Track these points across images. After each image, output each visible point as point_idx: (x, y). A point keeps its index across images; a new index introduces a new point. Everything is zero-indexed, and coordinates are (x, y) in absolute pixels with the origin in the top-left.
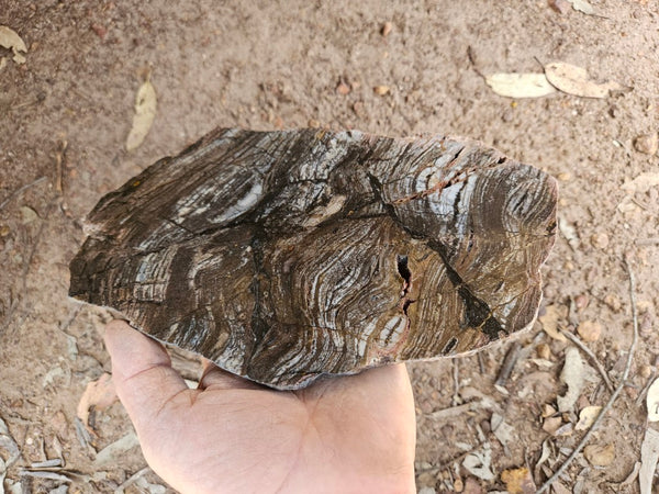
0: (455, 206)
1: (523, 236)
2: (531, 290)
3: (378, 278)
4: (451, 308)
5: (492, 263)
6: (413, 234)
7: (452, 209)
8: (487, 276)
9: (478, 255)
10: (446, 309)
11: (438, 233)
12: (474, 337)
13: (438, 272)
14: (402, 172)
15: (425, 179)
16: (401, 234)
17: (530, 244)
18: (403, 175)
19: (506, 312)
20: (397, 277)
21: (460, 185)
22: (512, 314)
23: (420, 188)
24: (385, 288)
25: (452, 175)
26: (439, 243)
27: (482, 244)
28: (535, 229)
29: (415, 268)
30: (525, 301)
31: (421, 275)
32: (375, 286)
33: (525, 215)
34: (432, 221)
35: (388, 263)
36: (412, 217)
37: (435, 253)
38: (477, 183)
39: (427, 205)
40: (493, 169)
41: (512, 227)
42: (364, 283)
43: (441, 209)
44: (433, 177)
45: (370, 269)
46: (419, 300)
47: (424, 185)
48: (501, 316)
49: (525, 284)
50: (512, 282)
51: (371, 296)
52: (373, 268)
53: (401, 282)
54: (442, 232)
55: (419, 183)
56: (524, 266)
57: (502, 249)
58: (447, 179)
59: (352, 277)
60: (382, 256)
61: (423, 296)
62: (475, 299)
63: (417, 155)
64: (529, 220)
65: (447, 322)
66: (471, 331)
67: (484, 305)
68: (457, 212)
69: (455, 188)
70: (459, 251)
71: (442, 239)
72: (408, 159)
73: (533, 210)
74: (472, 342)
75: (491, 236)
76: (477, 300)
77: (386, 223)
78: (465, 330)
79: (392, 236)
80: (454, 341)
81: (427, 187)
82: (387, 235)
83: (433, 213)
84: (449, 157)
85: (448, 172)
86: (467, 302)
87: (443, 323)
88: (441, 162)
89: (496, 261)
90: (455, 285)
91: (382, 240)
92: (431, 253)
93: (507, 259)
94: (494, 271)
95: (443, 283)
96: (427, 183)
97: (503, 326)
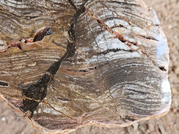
0: (109, 51)
1: (112, 102)
2: (73, 121)
3: (25, 21)
4: (29, 74)
5: (79, 89)
6: (71, 31)
7: (105, 49)
8: (67, 89)
9: (79, 78)
10: (27, 71)
11: (81, 46)
12: (16, 96)
13: (53, 57)
14: (114, 7)
15: (118, 24)
16: (66, 23)
17: (108, 109)
18: (113, 9)
19: (47, 111)
20: (33, 32)
21: (127, 48)
22: (47, 115)
23: (109, 24)
24: (20, 27)
25: (132, 40)
26: (75, 50)
27: (90, 78)
28: (122, 108)
29: (47, 41)
30: (63, 120)
31: (43, 47)
32: (18, 20)
33: (129, 98)
34: (88, 40)
35: (40, 23)
36: (84, 26)
37: (66, 50)
38: (135, 58)
39: (99, 33)
40: (152, 65)
41: (114, 92)
42: (16, 13)
43: (102, 42)
44: (122, 29)
45: (29, 13)
46: (24, 52)
47: (113, 25)
48: (42, 108)
49: (76, 115)
50: (72, 106)
51: (9, 21)
52: (31, 15)
53: (31, 36)
54: (84, 49)
55: (112, 21)
56: (89, 111)
57: (94, 91)
58: (126, 38)
59: (17, 4)
60: (44, 17)
61: (28, 53)
62: (45, 87)
63: (133, 12)
64: (127, 102)
65: (18, 75)
66: (20, 93)
67: (44, 95)
68: (104, 53)
69: (122, 46)
70: (76, 64)
71: (79, 51)
72: (128, 8)
73: (136, 102)
74: (12, 96)
75: (99, 81)
76: (45, 88)
77: (70, 12)
78: (18, 89)
79: (62, 18)
80: (6, 84)
81: (113, 27)
82: (61, 15)
83: (95, 38)
84: (144, 34)
85: (133, 37)
86: (41, 83)
87: (15, 73)
88: (137, 30)
89: (82, 91)
90: (48, 71)
91: (55, 13)
92: (64, 47)
93: (88, 97)
94: (73, 92)
95: (45, 62)
96: (116, 26)
97: (35, 112)
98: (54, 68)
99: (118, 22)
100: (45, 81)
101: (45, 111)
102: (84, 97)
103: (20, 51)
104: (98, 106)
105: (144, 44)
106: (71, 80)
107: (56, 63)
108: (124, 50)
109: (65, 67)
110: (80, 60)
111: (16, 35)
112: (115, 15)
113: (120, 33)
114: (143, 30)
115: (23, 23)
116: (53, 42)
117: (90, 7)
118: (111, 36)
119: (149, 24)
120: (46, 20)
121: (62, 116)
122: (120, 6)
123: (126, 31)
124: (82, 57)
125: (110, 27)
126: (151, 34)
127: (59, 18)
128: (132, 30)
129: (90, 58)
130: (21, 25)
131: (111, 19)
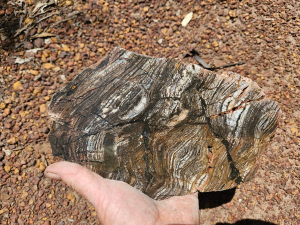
98: (229, 158)
99: (226, 103)
100: (233, 167)
101: (245, 175)
102: (250, 153)
103: (213, 169)
104: (257, 149)
105: (246, 97)
106: (239, 153)
107: (227, 155)
108: (242, 113)
109: (232, 152)
110: (233, 142)
111: (204, 166)
112: (221, 101)
113: (232, 107)
114: (238, 91)
115: (200, 158)
116: (217, 149)
117: (209, 114)
118: (230, 114)
119: (237, 83)
120: (204, 145)
121: (251, 169)
122: (218, 93)
123: (233, 102)
124: (232, 140)
125: (225, 111)
126: (242, 87)
127: (207, 137)
128: (234, 98)
129: (235, 135)
130: (200, 160)
131: (222, 106)
